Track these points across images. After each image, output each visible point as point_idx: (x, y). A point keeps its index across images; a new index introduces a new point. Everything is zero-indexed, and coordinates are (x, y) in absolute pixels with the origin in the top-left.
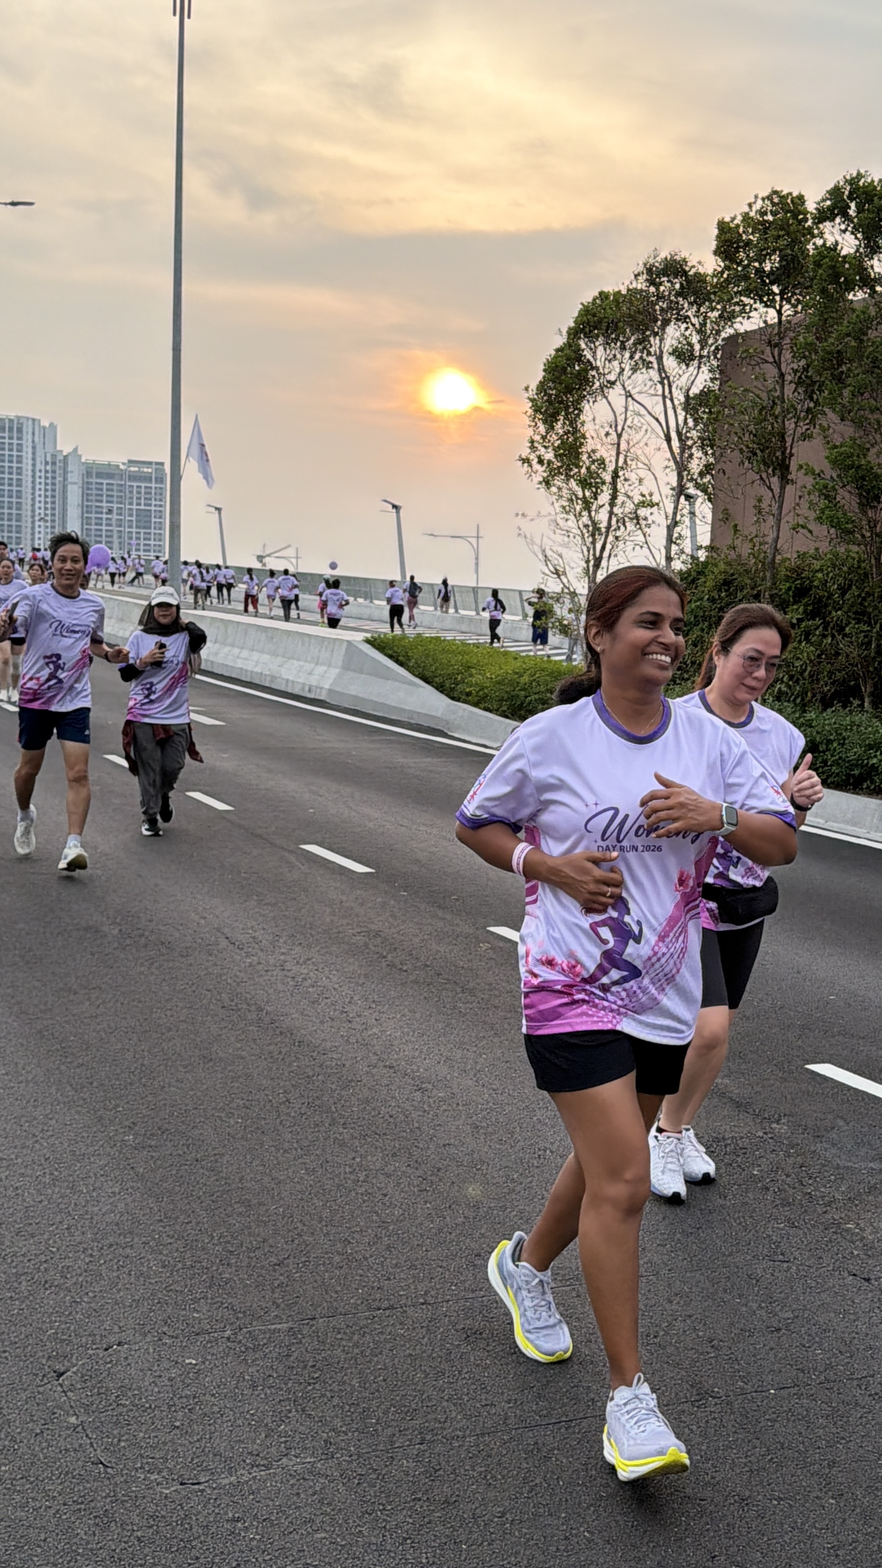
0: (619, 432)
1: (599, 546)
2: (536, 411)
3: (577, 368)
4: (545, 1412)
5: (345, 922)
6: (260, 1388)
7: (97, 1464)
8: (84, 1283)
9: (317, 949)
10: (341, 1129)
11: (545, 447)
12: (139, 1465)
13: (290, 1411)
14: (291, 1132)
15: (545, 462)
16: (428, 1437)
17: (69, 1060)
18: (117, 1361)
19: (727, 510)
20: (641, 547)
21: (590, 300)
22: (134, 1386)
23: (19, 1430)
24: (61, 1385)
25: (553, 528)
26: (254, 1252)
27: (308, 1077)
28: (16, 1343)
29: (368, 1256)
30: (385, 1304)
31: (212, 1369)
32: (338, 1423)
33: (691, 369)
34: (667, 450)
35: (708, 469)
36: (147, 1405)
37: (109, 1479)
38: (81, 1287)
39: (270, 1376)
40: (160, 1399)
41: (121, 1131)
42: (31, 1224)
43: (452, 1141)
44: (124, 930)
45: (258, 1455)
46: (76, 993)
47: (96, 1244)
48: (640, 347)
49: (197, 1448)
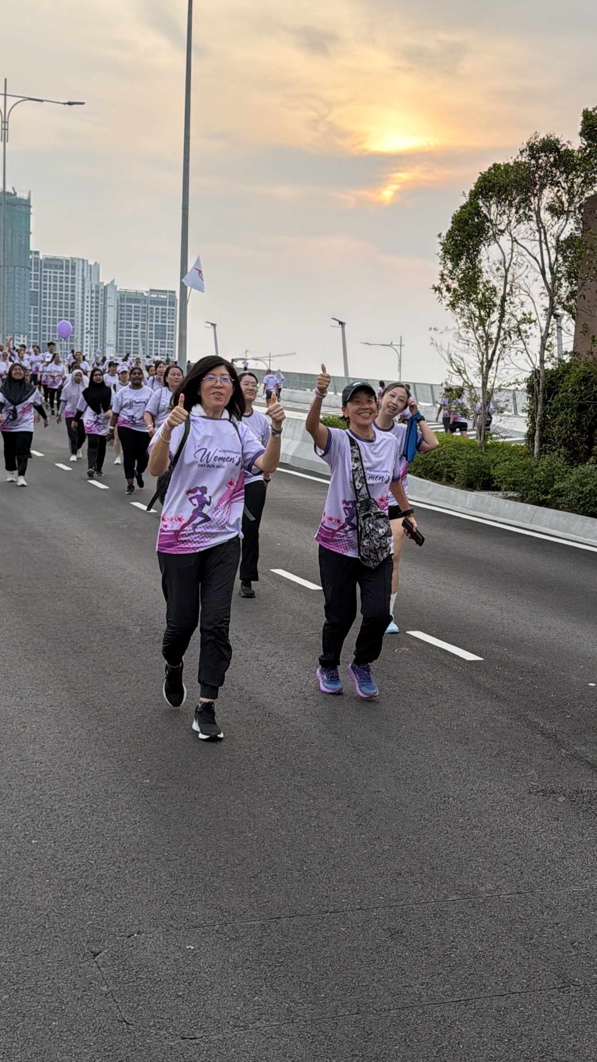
0: (507, 268)
1: (490, 352)
2: (445, 252)
3: (476, 220)
4: (449, 993)
5: (302, 626)
6: (240, 968)
7: (122, 1022)
8: (114, 887)
9: (282, 646)
10: (299, 778)
11: (452, 279)
12: (152, 1023)
13: (262, 987)
14: (263, 779)
15: (452, 290)
16: (363, 1009)
17: (104, 723)
18: (137, 946)
19: (587, 325)
20: (522, 352)
21: (487, 170)
22: (149, 964)
23: (65, 995)
24: (96, 962)
25: (457, 338)
26: (236, 867)
27: (276, 739)
28: (64, 930)
29: (319, 872)
30: (332, 909)
31: (205, 953)
32: (296, 996)
33: (561, 221)
34: (542, 280)
35: (572, 295)
36: (158, 979)
37: (130, 1033)
38: (112, 889)
39: (247, 960)
40: (167, 974)
41: (140, 776)
42: (76, 843)
43: (380, 789)
44: (144, 629)
45: (238, 1018)
46: (109, 675)
47: (122, 859)
48: (523, 205)
49: (194, 1012)
